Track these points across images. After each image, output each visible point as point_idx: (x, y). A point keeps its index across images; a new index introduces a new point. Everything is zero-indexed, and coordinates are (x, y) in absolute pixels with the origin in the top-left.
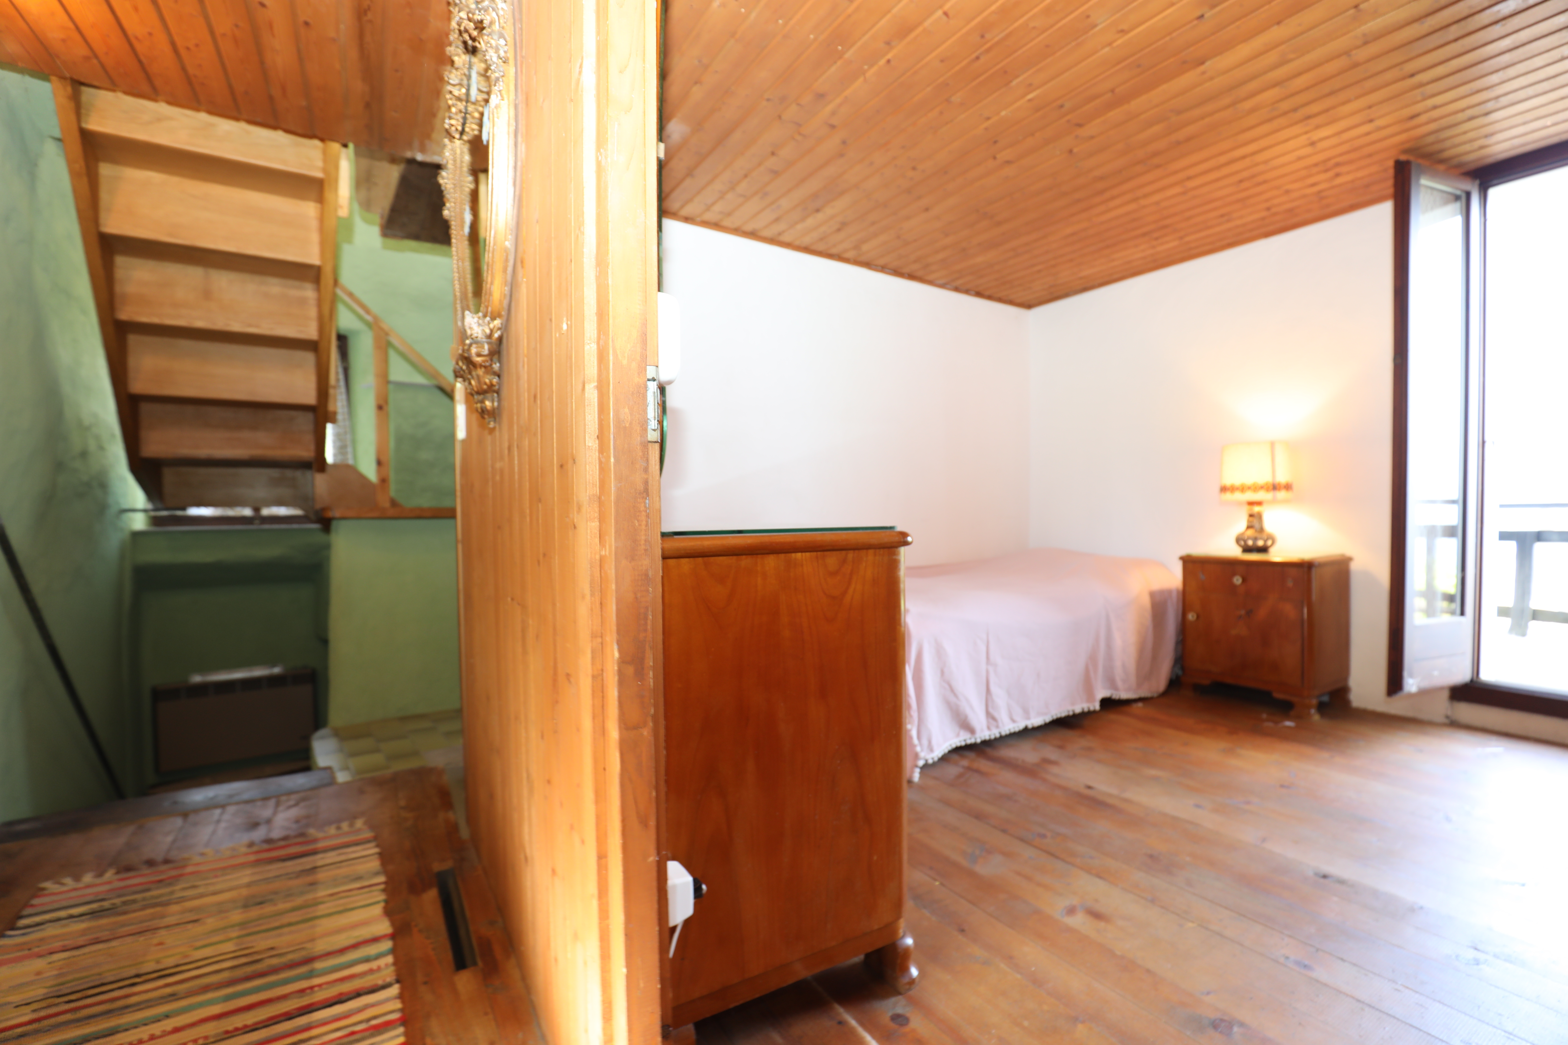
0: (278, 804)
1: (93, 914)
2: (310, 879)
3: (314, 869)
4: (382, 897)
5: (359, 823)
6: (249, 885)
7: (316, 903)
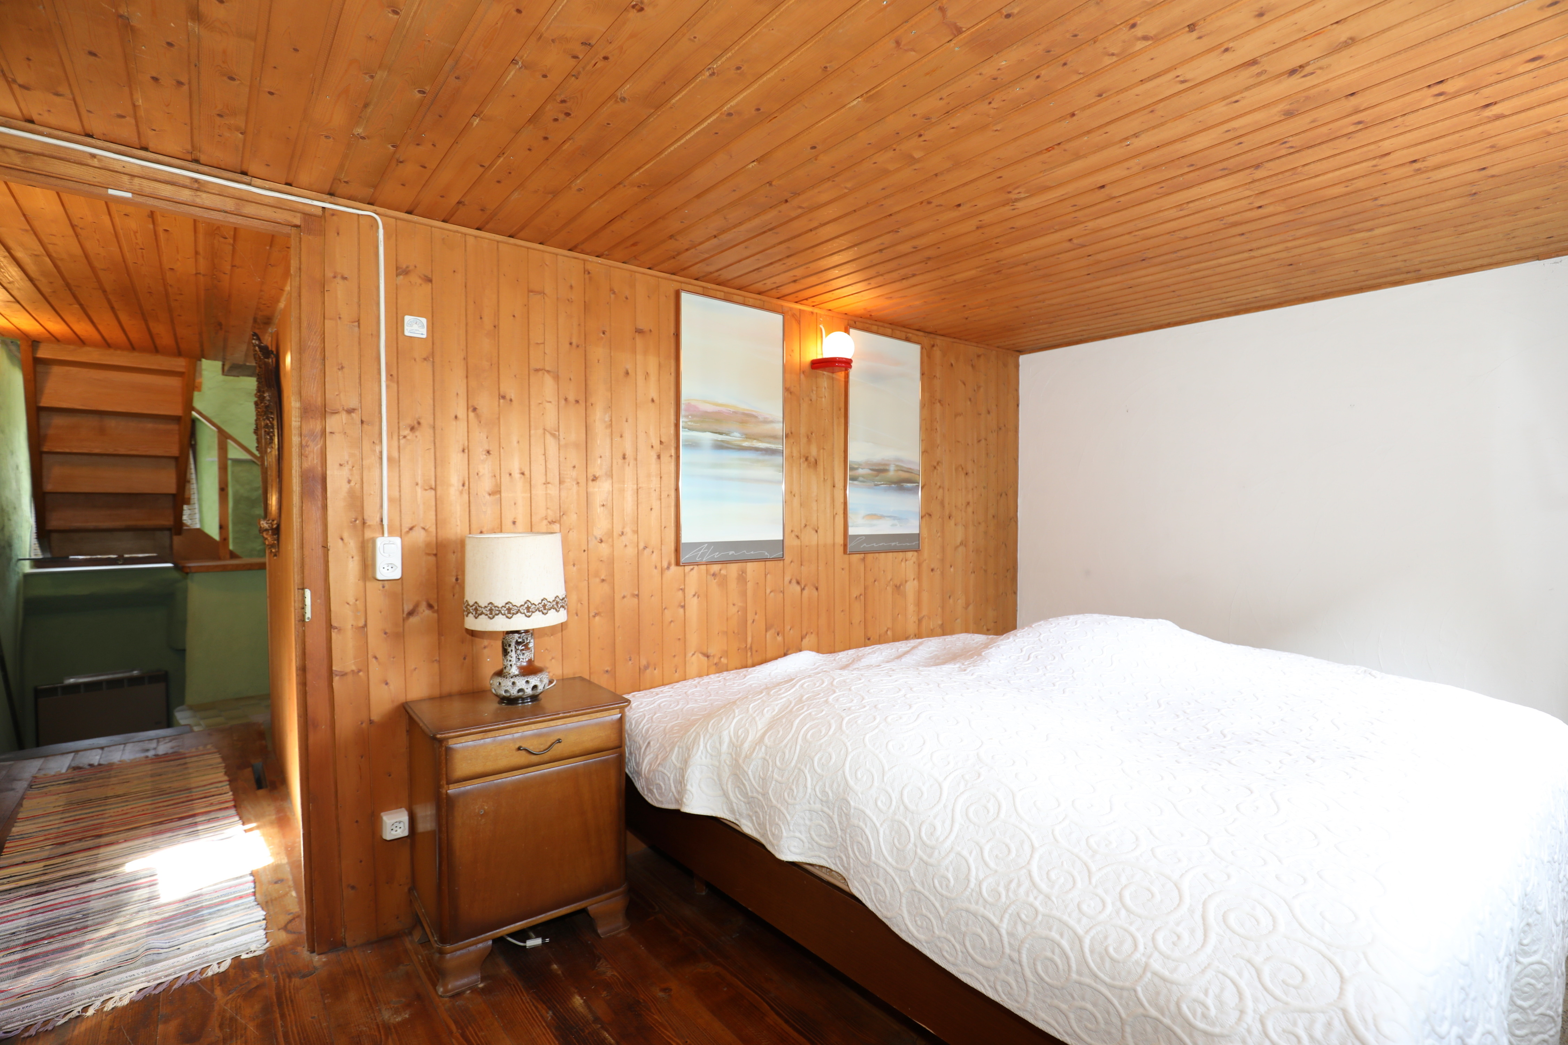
0: (158, 742)
1: (70, 783)
2: (184, 767)
3: (185, 764)
4: (224, 770)
5: (209, 747)
6: (151, 770)
7: (189, 774)
